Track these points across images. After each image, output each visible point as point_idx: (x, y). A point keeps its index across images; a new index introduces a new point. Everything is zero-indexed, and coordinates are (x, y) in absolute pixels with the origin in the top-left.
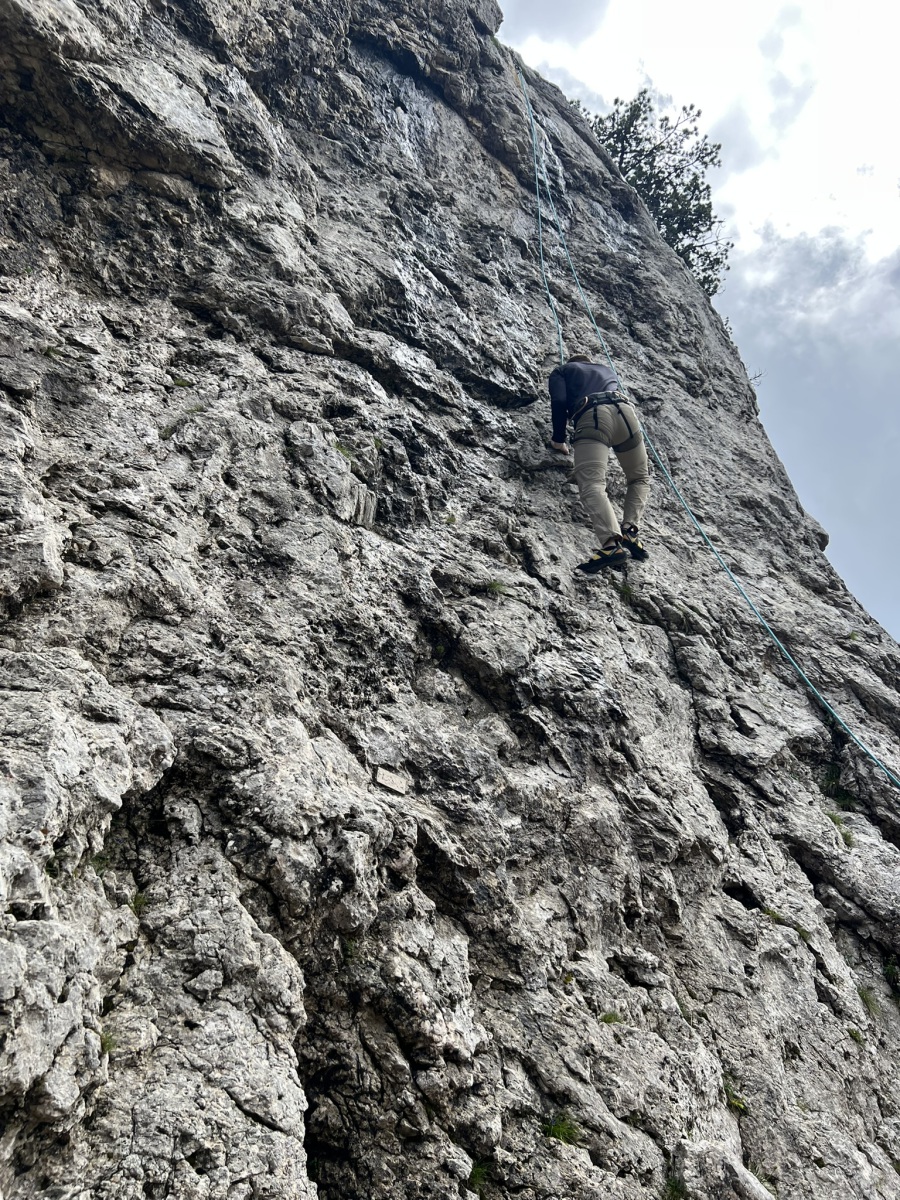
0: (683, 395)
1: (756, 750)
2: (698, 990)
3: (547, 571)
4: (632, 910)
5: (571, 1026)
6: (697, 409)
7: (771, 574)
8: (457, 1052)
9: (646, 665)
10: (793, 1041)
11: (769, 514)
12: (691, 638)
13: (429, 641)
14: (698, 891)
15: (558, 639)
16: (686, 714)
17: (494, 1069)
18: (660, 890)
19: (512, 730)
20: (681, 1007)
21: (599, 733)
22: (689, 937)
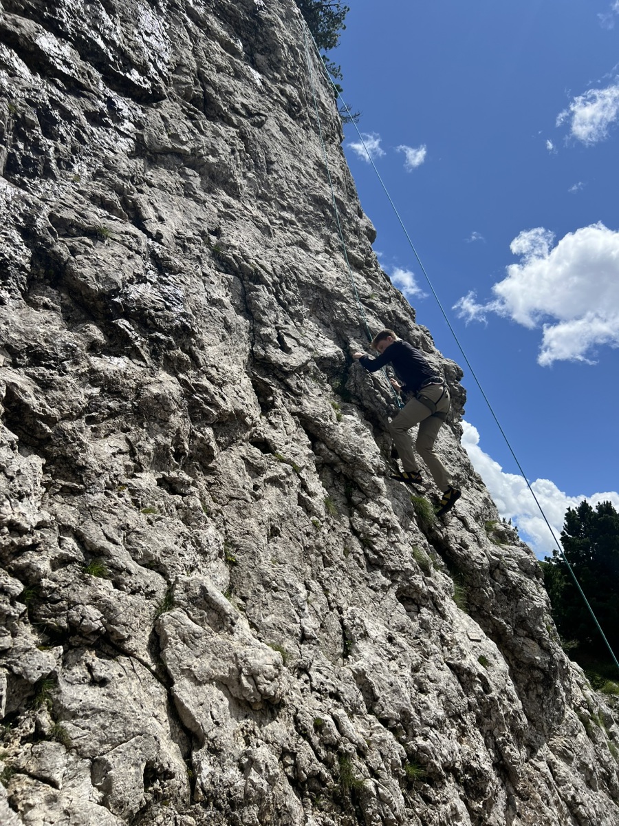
0: (284, 115)
1: (289, 361)
2: (219, 498)
3: (153, 227)
4: (181, 451)
5: (115, 514)
6: (293, 128)
7: (326, 251)
8: (19, 525)
9: (220, 301)
11: (333, 211)
12: (256, 286)
13: (43, 266)
14: (232, 442)
15: (153, 276)
16: (246, 336)
17: (52, 537)
18: (202, 439)
19: (105, 333)
20: (206, 507)
21: (172, 340)
22: (219, 468)
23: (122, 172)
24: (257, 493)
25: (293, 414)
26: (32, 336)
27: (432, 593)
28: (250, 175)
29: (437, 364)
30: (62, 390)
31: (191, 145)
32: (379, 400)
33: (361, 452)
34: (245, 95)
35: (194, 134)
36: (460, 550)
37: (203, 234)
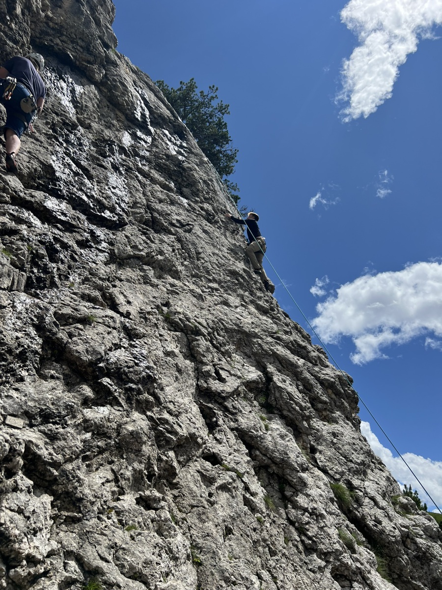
0: (205, 222)
1: (225, 389)
2: (183, 508)
3: (124, 309)
4: (152, 473)
5: (105, 535)
6: (211, 229)
7: (242, 305)
8: (34, 557)
9: (173, 352)
10: (230, 526)
11: (243, 278)
12: (197, 337)
13: (50, 348)
14: (189, 460)
15: (125, 343)
16: (192, 374)
17: (58, 563)
18: (167, 461)
19: (93, 390)
20: (173, 517)
21: (141, 388)
22: (181, 483)
23: (101, 276)
24: (212, 499)
25: (232, 430)
26: (43, 402)
27: (359, 569)
28: (186, 263)
29: (333, 375)
30: (65, 439)
31: (146, 251)
32: (294, 409)
33: (287, 454)
34: (177, 214)
35: (147, 244)
36: (376, 526)
37: (158, 307)
